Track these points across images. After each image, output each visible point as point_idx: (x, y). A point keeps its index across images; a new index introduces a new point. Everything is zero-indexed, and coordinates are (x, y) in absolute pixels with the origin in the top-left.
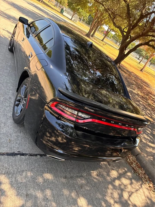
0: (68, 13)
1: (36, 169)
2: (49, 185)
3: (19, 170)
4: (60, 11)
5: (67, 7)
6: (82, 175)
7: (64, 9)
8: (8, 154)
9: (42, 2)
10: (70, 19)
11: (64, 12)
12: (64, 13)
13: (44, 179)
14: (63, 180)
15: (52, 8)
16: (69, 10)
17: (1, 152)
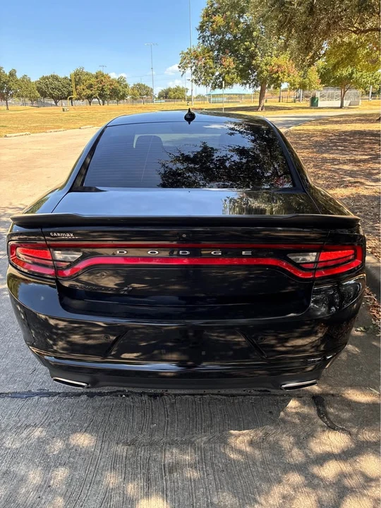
0: (331, 97)
1: (60, 424)
2: (74, 458)
3: (19, 424)
4: (308, 104)
5: (321, 87)
6: (193, 440)
7: (318, 95)
8: (14, 395)
9: (264, 110)
10: (338, 108)
11: (319, 102)
12: (320, 104)
13: (67, 445)
14: (121, 450)
15: (289, 109)
16: (331, 91)
17: (2, 392)
